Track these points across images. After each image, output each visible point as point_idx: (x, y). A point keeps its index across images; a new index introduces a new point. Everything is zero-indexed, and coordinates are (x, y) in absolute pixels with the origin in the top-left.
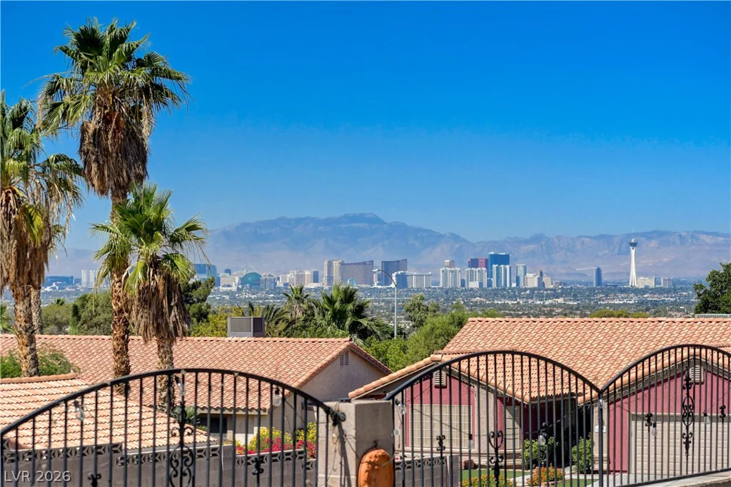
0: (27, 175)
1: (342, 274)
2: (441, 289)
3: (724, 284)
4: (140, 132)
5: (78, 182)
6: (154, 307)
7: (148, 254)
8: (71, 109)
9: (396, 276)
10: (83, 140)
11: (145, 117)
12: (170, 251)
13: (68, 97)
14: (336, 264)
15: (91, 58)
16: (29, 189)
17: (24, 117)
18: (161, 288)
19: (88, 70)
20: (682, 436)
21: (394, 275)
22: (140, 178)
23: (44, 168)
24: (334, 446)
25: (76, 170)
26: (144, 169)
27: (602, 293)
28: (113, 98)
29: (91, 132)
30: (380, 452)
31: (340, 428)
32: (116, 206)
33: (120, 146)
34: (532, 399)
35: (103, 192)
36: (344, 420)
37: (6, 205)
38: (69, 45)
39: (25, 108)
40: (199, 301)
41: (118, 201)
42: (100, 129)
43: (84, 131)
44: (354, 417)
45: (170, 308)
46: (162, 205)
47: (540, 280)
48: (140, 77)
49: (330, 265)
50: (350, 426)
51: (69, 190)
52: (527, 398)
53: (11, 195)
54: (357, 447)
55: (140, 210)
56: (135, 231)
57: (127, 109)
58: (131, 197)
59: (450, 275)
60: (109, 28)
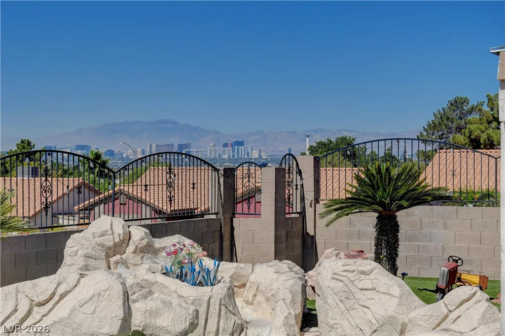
2: (208, 158)
14: (154, 146)
59: (213, 151)
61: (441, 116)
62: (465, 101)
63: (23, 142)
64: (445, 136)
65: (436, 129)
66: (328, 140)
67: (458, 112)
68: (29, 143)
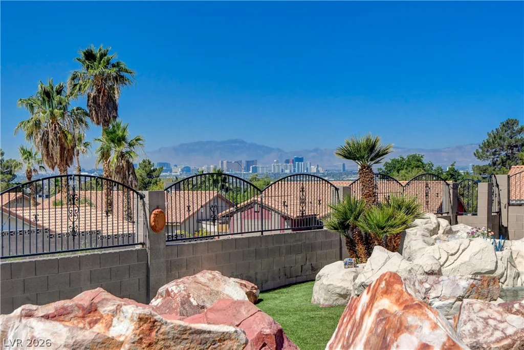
0: (64, 116)
1: (227, 167)
2: (273, 173)
3: (391, 168)
4: (114, 97)
5: (87, 119)
6: (122, 175)
7: (119, 151)
8: (82, 87)
9: (253, 167)
10: (88, 100)
11: (116, 90)
12: (129, 150)
13: (81, 81)
14: (225, 162)
15: (91, 63)
16: (65, 123)
17: (61, 90)
18: (125, 166)
19: (90, 69)
20: (300, 211)
21: (251, 167)
22: (115, 118)
23: (71, 113)
24: (141, 208)
25: (86, 114)
26: (117, 113)
27: (345, 175)
28: (102, 81)
29: (92, 97)
30: (160, 210)
31: (143, 200)
32: (105, 130)
33: (105, 103)
34: (297, 217)
35: (98, 124)
36: (145, 197)
37: (55, 130)
38: (81, 58)
39: (62, 86)
40: (156, 177)
41: (105, 128)
42: (96, 96)
43: (89, 97)
44: (148, 196)
45: (129, 175)
46: (124, 130)
47: (317, 169)
48: (113, 72)
49: (222, 163)
50: (147, 200)
51: (83, 122)
52: (295, 216)
53: (57, 125)
54: (149, 207)
55: (115, 132)
56: (113, 141)
57: (108, 86)
58: (111, 126)
59: (276, 167)
60: (98, 49)
61: (494, 135)
62: (515, 122)
63: (144, 161)
64: (498, 153)
65: (490, 147)
66: (401, 158)
67: (509, 131)
68: (149, 163)
